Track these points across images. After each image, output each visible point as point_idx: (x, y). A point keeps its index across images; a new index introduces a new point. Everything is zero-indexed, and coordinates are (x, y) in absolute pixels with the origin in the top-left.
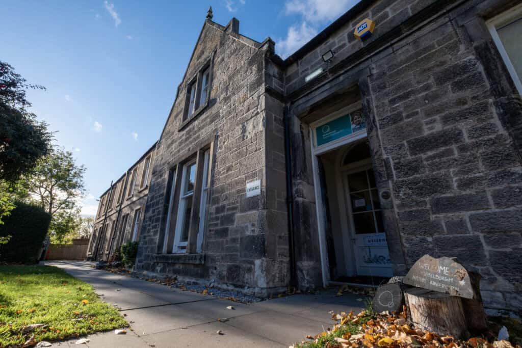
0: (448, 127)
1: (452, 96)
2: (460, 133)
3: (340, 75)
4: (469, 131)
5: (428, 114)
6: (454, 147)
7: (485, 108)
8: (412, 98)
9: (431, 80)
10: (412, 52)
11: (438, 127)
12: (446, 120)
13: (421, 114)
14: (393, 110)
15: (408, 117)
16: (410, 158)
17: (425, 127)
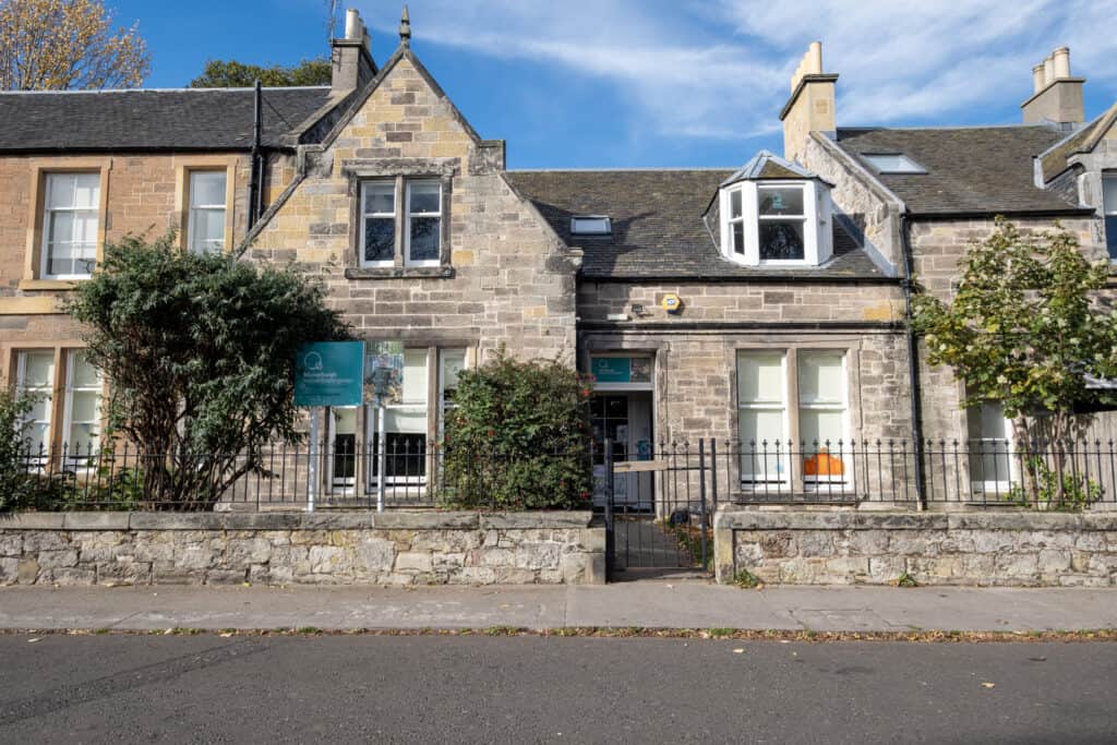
0: (707, 417)
1: (712, 397)
2: (710, 424)
3: (643, 334)
4: (716, 424)
5: (698, 404)
6: (706, 430)
7: (724, 412)
8: (692, 387)
9: (705, 380)
10: (698, 350)
11: (702, 415)
12: (708, 412)
13: (694, 403)
14: (679, 390)
15: (688, 400)
16: (683, 430)
17: (695, 412)
